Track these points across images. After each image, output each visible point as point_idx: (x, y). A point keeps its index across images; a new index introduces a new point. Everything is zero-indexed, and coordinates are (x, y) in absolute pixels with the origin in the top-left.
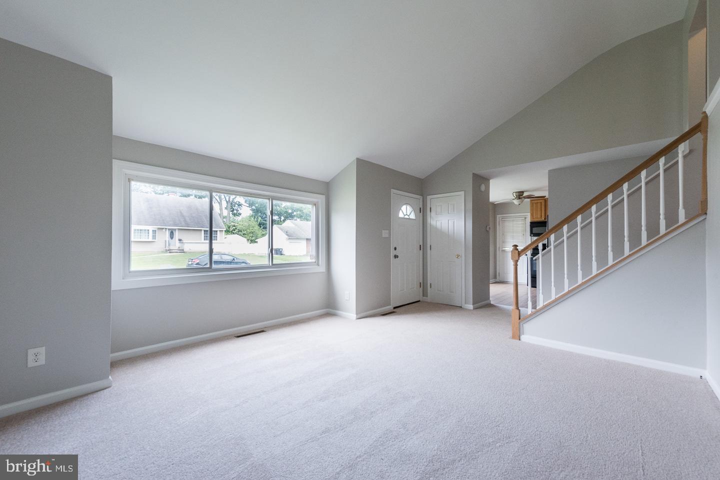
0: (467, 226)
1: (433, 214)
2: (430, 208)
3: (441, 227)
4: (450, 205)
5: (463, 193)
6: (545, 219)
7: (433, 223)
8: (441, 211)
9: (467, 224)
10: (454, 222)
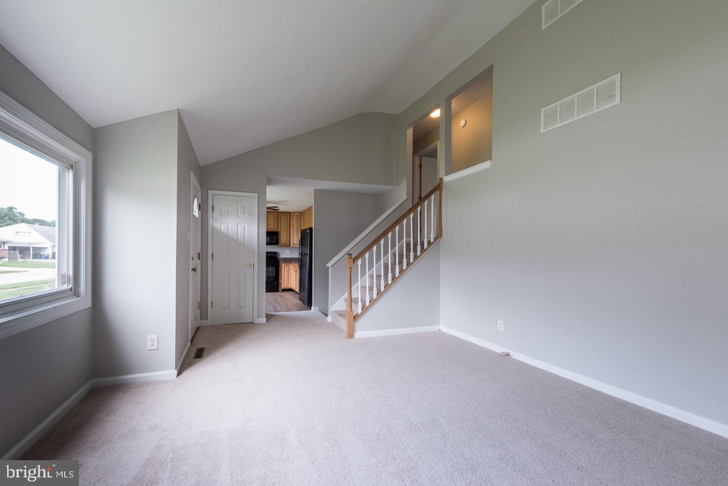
0: (260, 232)
1: (215, 215)
2: (213, 206)
3: (228, 231)
4: (239, 206)
5: (256, 195)
6: (278, 229)
7: (217, 225)
8: (228, 211)
9: (260, 230)
10: (244, 227)
